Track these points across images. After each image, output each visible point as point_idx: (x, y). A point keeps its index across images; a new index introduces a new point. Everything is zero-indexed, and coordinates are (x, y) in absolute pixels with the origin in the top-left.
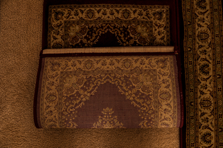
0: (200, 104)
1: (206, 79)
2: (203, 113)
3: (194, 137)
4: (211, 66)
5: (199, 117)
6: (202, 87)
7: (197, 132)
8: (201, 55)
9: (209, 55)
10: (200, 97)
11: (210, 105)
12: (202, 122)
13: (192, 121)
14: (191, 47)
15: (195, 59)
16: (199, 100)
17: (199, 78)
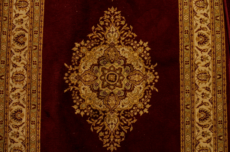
0: (210, 76)
1: (202, 105)
2: (207, 67)
3: (216, 41)
4: (197, 120)
5: (211, 62)
6: (208, 96)
7: (213, 46)
8: (208, 131)
9: (198, 131)
10: (210, 85)
11: (198, 75)
12: (207, 57)
13: (219, 58)
14: (219, 141)
15: (215, 126)
16: (211, 81)
17: (211, 105)
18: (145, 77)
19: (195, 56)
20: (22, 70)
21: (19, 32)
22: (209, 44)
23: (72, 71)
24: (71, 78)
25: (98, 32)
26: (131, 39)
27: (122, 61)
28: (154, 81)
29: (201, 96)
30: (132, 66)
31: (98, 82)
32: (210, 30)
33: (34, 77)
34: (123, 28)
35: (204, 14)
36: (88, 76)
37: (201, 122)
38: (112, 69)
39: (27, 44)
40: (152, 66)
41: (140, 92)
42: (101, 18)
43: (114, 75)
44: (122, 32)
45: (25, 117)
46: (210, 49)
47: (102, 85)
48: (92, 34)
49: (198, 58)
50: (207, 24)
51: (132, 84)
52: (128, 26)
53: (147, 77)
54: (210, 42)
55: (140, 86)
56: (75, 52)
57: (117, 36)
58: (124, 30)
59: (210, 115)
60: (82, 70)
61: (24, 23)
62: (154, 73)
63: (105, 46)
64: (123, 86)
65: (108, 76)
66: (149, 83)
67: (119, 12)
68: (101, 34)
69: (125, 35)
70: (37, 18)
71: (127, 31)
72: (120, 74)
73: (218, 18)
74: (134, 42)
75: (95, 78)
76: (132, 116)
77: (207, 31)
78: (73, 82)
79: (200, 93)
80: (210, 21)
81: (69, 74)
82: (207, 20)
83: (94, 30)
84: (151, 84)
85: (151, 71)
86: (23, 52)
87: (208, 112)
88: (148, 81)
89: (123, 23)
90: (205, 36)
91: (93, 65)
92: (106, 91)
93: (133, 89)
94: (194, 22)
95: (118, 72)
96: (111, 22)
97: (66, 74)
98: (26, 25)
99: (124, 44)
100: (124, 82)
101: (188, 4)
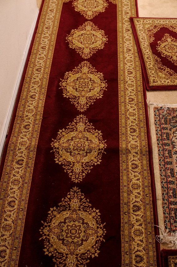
18: (96, 232)
19: (132, 219)
20: (10, 223)
21: (12, 199)
22: (142, 212)
23: (46, 226)
24: (44, 231)
25: (65, 202)
26: (87, 207)
27: (81, 221)
28: (103, 235)
29: (137, 245)
30: (88, 224)
31: (63, 234)
32: (142, 203)
33: (19, 228)
34: (82, 201)
35: (138, 193)
36: (56, 229)
37: (137, 264)
38: (74, 226)
39: (16, 207)
40: (102, 225)
41: (92, 242)
42: (68, 193)
43: (75, 230)
44: (82, 203)
45: (7, 255)
46: (142, 214)
47: (66, 236)
48: (62, 203)
49: (134, 220)
50: (140, 199)
51: (87, 236)
52: (86, 199)
53: (98, 232)
54: (142, 210)
55: (93, 237)
56: (50, 214)
57: (78, 205)
58: (83, 202)
59: (144, 259)
60: (53, 225)
61: (16, 194)
62: (103, 230)
63: (69, 211)
64: (81, 237)
65: (71, 231)
66: (99, 236)
67: (79, 190)
68: (68, 203)
69: (84, 205)
70: (24, 192)
71: (85, 203)
72: (79, 229)
73: (148, 195)
74: (89, 209)
75: (61, 231)
76: (86, 258)
77: (140, 203)
78: (45, 233)
79: (136, 244)
80: (142, 197)
81: (44, 228)
82: (139, 197)
83: (63, 201)
84: (101, 237)
85: (101, 228)
86: (13, 212)
87: (142, 257)
88: (98, 234)
89: (83, 197)
90: (138, 206)
91: (60, 222)
92: (69, 240)
93: (88, 240)
94: (131, 197)
95: (78, 228)
96: (75, 196)
97: (42, 228)
98: (17, 195)
99: (83, 210)
100: (82, 235)
101: (127, 186)
